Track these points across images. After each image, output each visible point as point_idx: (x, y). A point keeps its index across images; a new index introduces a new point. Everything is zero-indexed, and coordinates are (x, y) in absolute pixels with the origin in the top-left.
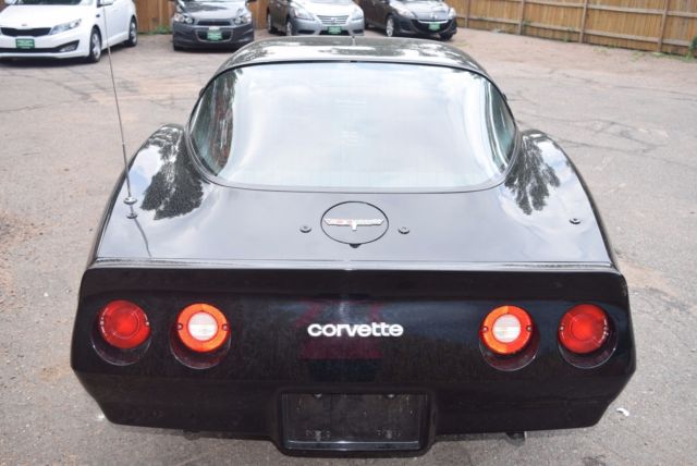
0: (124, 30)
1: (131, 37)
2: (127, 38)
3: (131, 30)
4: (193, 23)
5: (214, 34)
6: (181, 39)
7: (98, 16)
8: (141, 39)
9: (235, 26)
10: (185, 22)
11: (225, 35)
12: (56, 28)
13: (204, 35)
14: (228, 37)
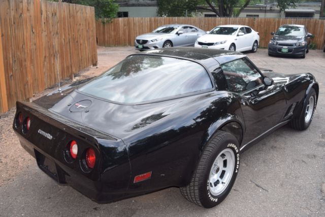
0: (250, 46)
1: (253, 49)
2: (251, 49)
3: (254, 46)
4: (276, 45)
5: (285, 49)
6: (271, 51)
7: (236, 39)
8: (259, 50)
9: (295, 47)
10: (273, 44)
11: (290, 51)
12: (216, 43)
13: (280, 50)
14: (291, 52)
